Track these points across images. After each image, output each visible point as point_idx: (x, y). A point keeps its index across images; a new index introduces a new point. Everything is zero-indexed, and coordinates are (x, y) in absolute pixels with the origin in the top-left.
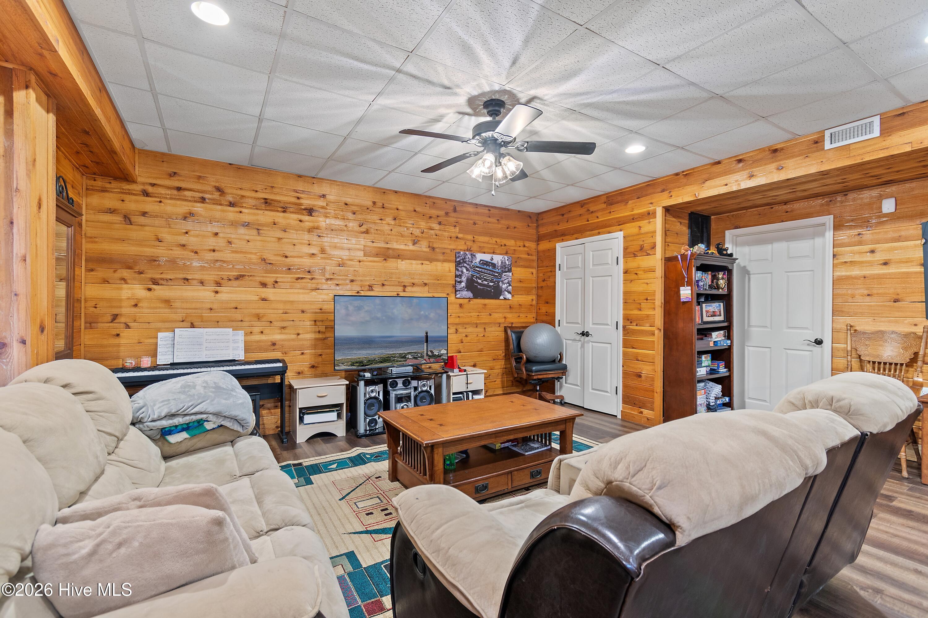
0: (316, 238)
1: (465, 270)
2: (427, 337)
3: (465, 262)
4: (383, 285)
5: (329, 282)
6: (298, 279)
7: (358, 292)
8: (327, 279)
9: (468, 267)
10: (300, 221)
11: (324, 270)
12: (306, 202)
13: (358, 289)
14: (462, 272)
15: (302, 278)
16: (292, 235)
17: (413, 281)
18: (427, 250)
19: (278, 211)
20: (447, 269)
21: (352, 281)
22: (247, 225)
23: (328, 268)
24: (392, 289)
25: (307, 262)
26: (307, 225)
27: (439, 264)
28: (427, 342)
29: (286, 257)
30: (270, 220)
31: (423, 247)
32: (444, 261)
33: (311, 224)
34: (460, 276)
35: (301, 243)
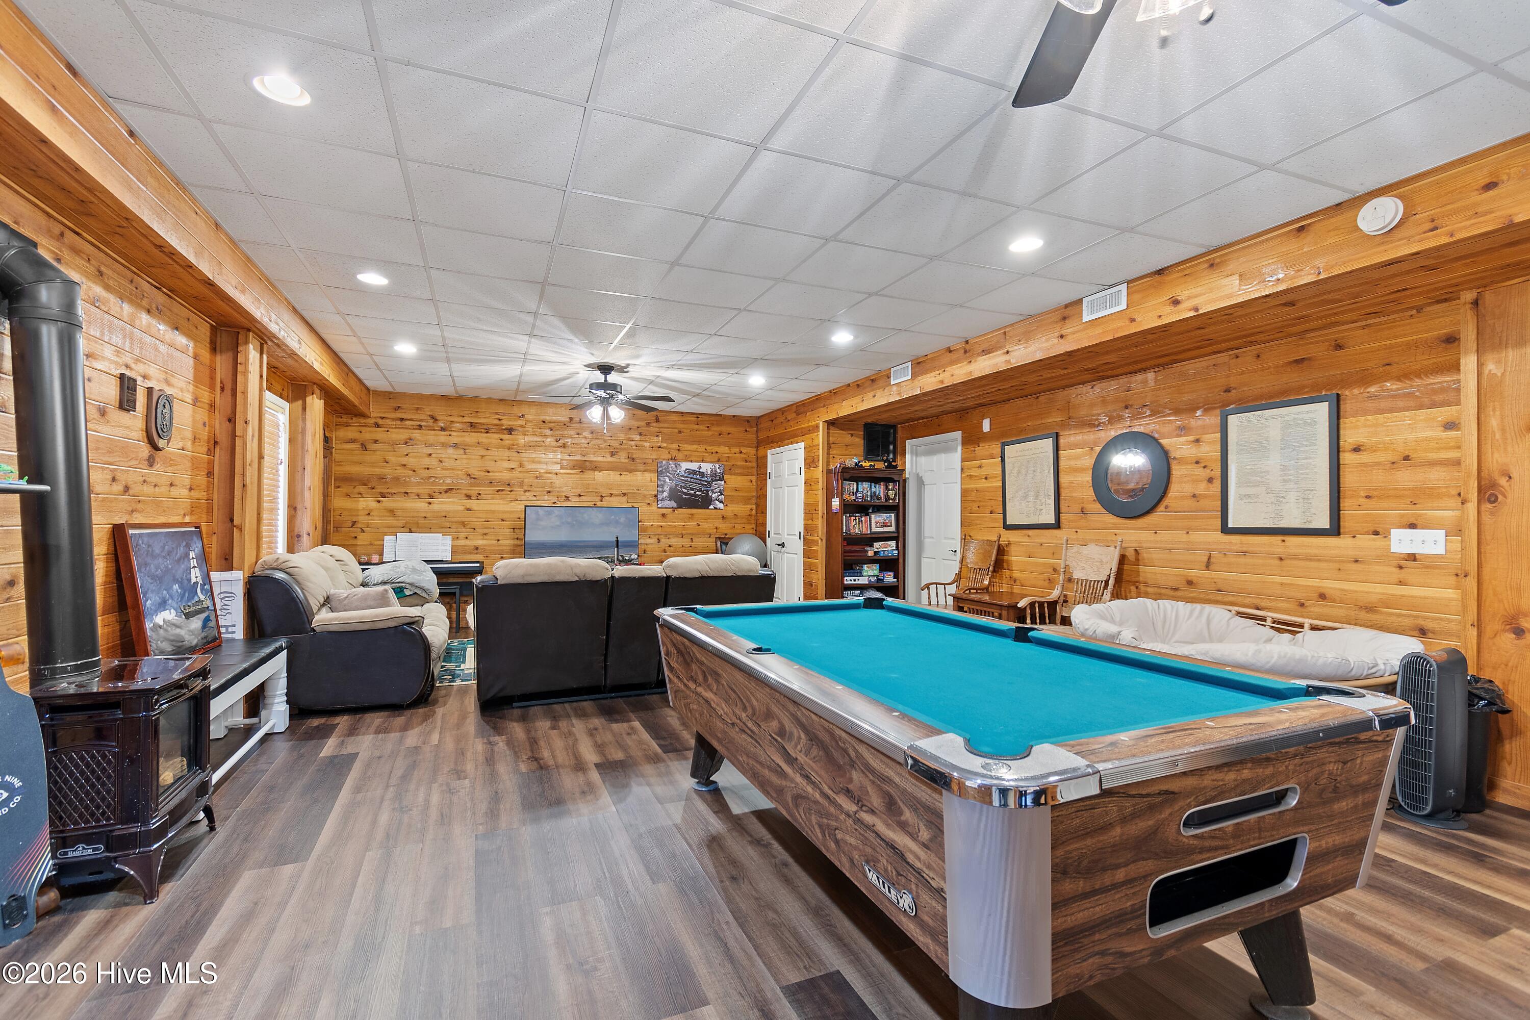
0: (516, 454)
1: (667, 480)
2: (617, 541)
3: (668, 472)
4: (580, 496)
5: (527, 494)
6: (498, 491)
7: (555, 503)
8: (525, 491)
9: (671, 476)
10: (501, 440)
11: (521, 484)
12: (507, 423)
13: (555, 499)
14: (665, 481)
15: (502, 490)
16: (494, 452)
17: (611, 491)
18: (627, 461)
19: (481, 432)
20: (649, 479)
21: (549, 492)
22: (455, 446)
23: (526, 481)
24: (588, 499)
25: (507, 476)
26: (507, 443)
27: (639, 474)
28: (617, 546)
29: (488, 472)
30: (474, 440)
31: (622, 458)
32: (645, 471)
33: (511, 442)
34: (663, 486)
35: (501, 459)
